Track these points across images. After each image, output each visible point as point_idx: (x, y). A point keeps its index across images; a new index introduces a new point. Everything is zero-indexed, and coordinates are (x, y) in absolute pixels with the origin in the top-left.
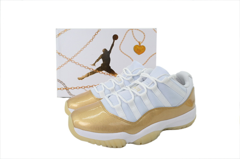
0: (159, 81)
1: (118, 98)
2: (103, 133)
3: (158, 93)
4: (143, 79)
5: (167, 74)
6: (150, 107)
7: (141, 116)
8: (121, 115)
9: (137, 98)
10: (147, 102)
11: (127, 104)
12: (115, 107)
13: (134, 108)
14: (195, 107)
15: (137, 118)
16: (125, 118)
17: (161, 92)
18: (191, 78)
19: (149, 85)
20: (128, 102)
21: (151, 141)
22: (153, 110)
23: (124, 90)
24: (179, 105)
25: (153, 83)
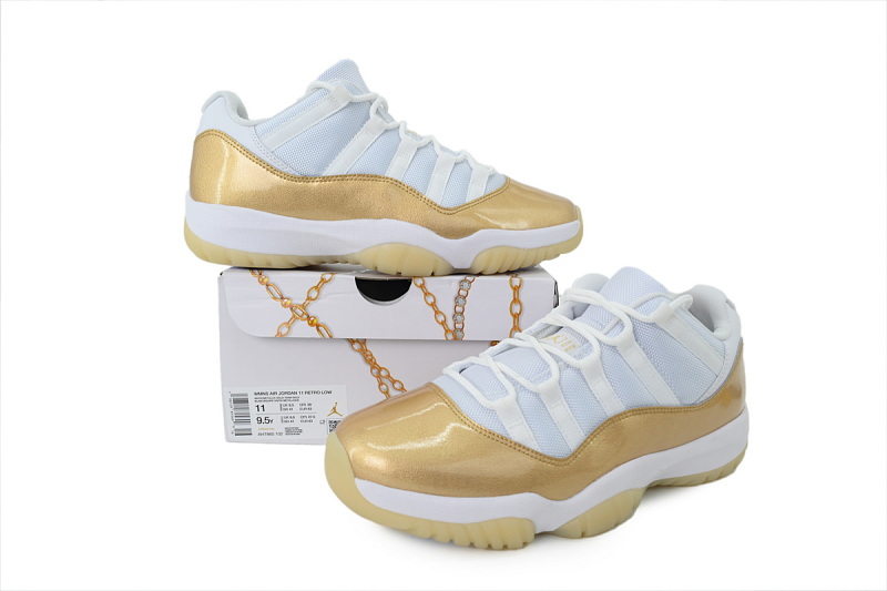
0: (637, 315)
1: (501, 376)
2: (461, 496)
3: (636, 357)
4: (573, 308)
5: (661, 293)
6: (614, 406)
7: (585, 437)
8: (518, 432)
9: (569, 374)
10: (601, 387)
11: (537, 395)
12: (497, 404)
13: (559, 411)
14: (745, 407)
15: (573, 444)
16: (534, 445)
17: (644, 355)
18: (732, 307)
19: (605, 330)
20: (542, 386)
21: (617, 525)
22: (621, 414)
23: (511, 347)
24: (702, 399)
25: (620, 323)
